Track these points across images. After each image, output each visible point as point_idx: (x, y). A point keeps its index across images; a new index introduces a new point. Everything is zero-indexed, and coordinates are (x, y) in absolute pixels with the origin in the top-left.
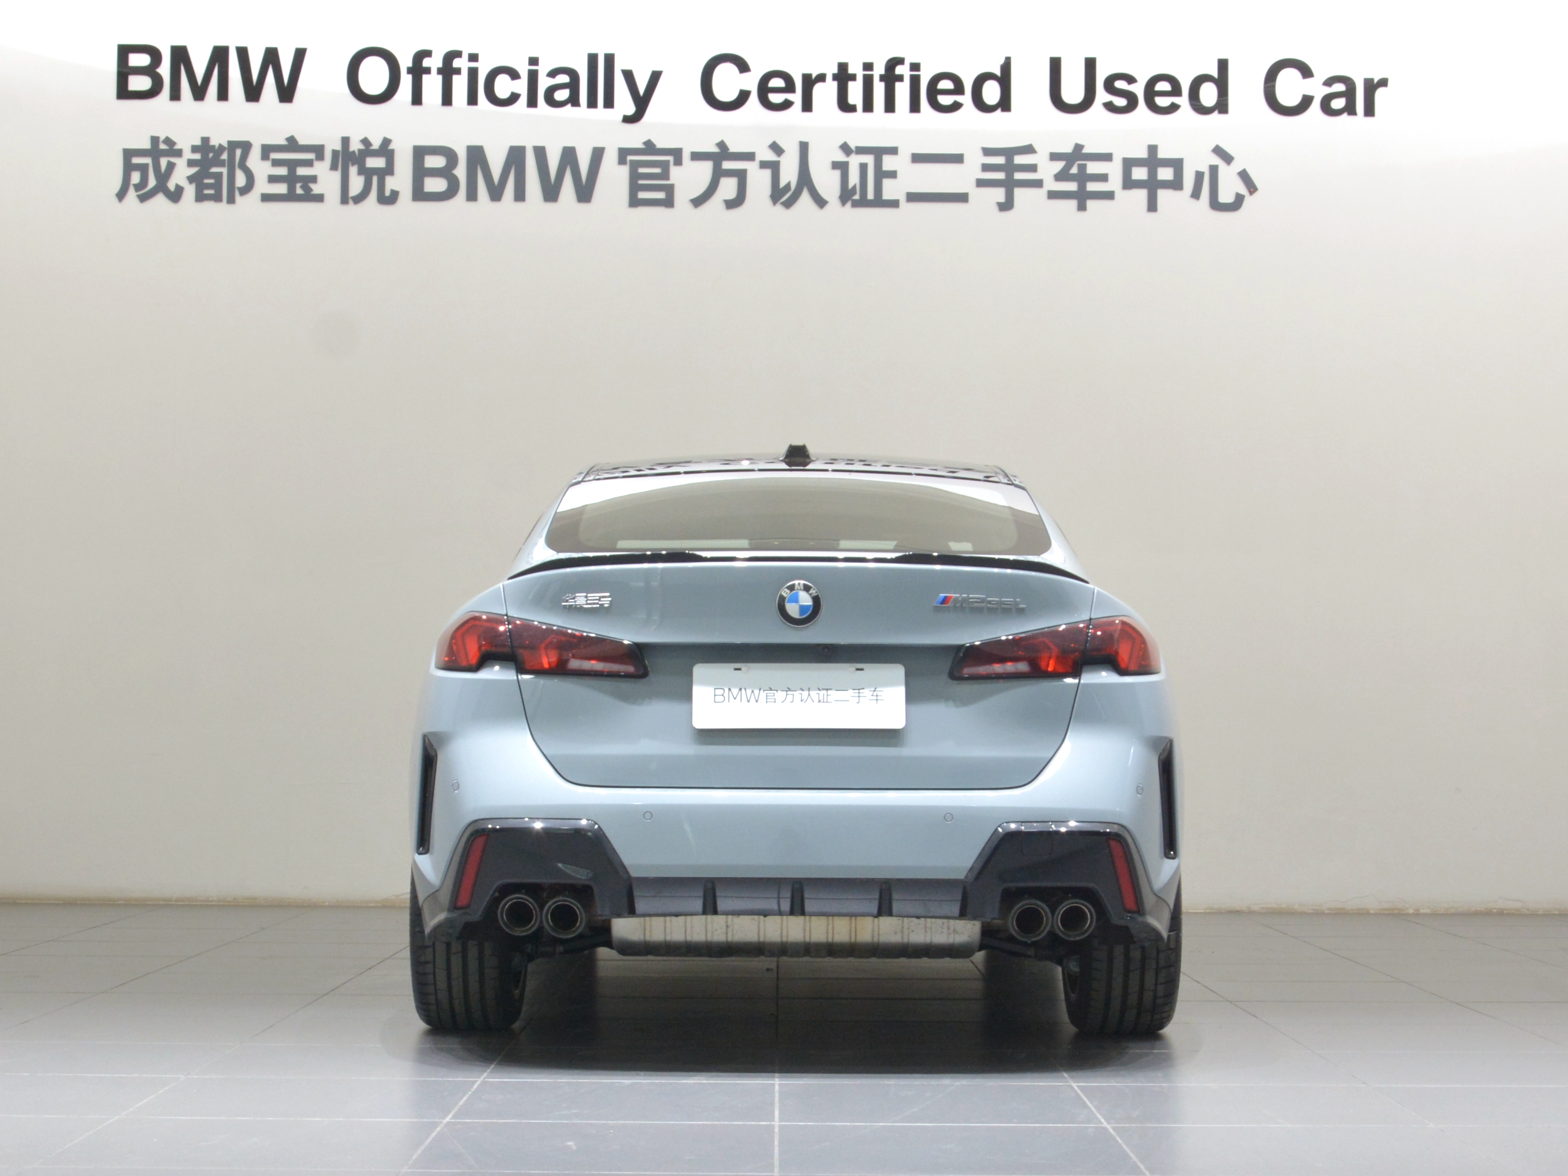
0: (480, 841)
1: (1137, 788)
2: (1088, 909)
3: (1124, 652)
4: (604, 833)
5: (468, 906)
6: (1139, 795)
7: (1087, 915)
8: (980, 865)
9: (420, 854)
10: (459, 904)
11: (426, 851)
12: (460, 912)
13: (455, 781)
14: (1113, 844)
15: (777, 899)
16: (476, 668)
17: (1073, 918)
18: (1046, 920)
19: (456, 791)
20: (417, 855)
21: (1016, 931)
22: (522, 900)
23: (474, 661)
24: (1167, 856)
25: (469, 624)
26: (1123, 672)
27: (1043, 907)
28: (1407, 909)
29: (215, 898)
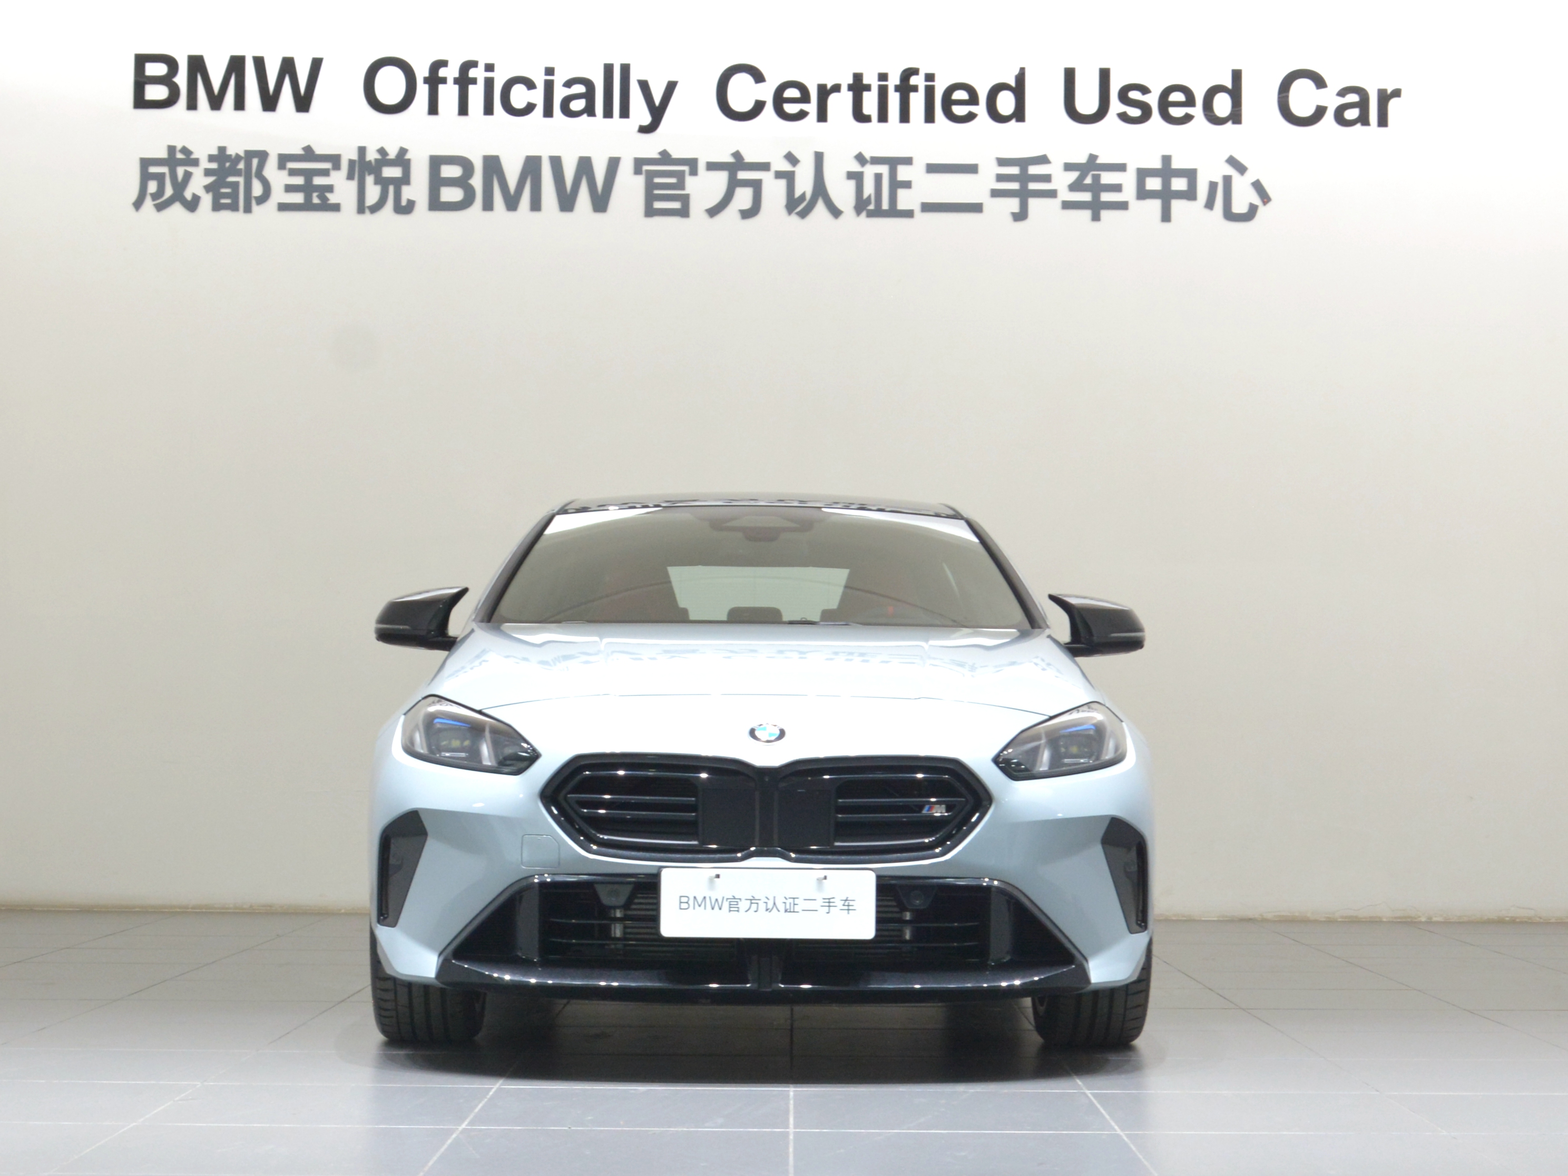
28: (1419, 917)
29: (231, 906)
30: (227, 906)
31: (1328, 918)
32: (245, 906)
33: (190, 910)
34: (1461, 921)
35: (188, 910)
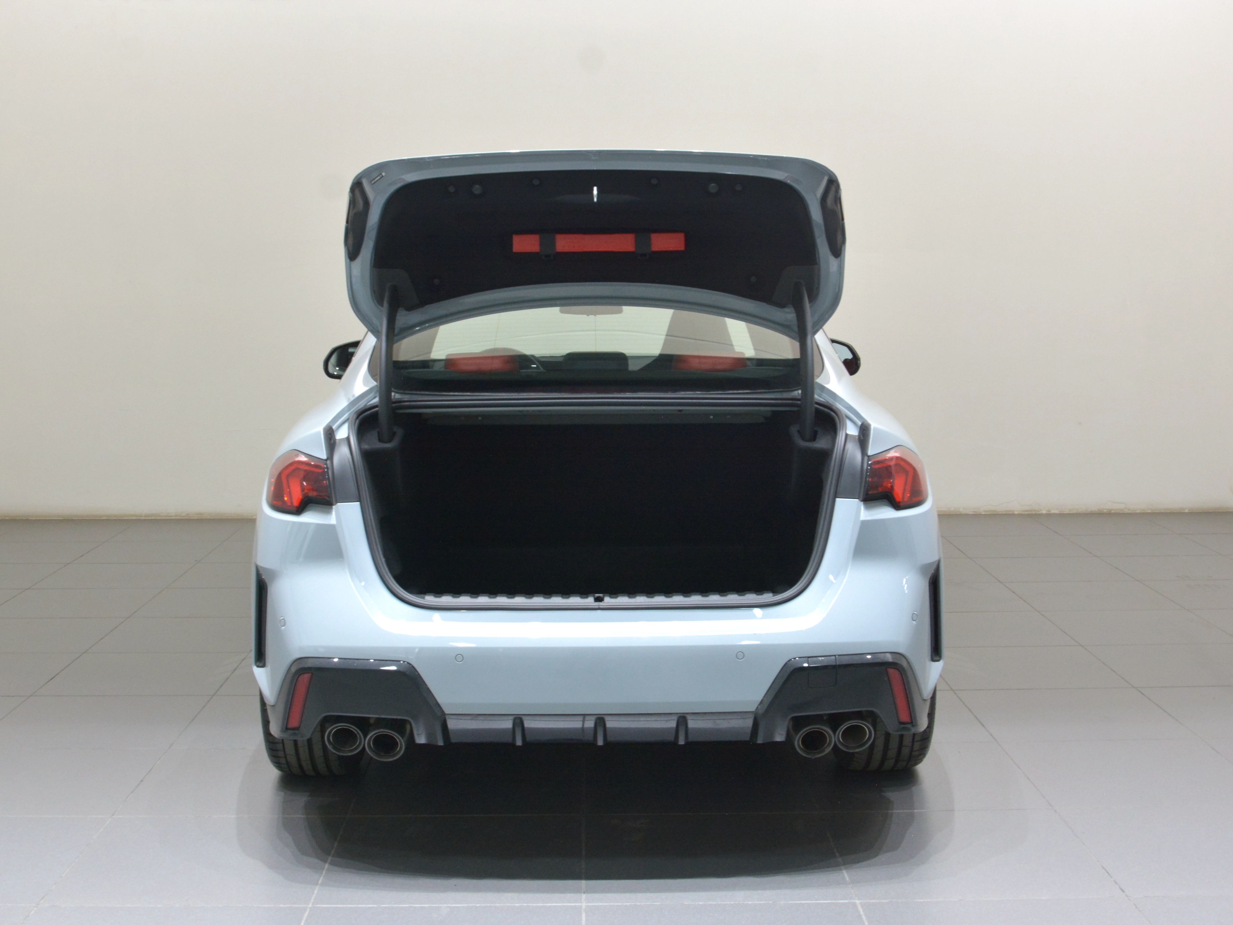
0: (306, 677)
1: (913, 616)
2: (867, 727)
3: (899, 488)
4: (419, 674)
5: (297, 729)
6: (914, 622)
7: (866, 731)
8: (770, 698)
9: (258, 666)
10: (290, 726)
11: (263, 666)
12: (290, 732)
13: (282, 618)
14: (891, 671)
15: (582, 722)
16: (299, 510)
17: (854, 733)
18: (829, 740)
19: (283, 628)
20: (255, 667)
21: (801, 749)
22: (347, 727)
23: (296, 503)
24: (933, 660)
25: (292, 468)
26: (897, 506)
27: (827, 730)
28: (1041, 510)
29: (173, 514)
30: (170, 515)
31: (975, 512)
32: (183, 515)
33: (143, 518)
34: (1072, 512)
35: (141, 518)
